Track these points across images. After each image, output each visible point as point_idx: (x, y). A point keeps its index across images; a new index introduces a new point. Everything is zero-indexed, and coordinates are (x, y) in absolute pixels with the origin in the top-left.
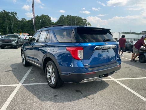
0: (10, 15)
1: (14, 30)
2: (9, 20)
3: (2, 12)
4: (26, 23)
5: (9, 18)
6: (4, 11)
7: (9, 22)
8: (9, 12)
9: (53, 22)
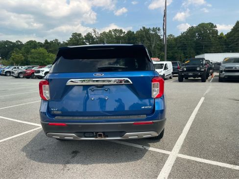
0: (151, 32)
1: (155, 54)
2: (149, 40)
3: (141, 29)
4: (173, 42)
5: (150, 36)
6: (144, 28)
7: (149, 42)
8: (149, 29)
9: (222, 34)
